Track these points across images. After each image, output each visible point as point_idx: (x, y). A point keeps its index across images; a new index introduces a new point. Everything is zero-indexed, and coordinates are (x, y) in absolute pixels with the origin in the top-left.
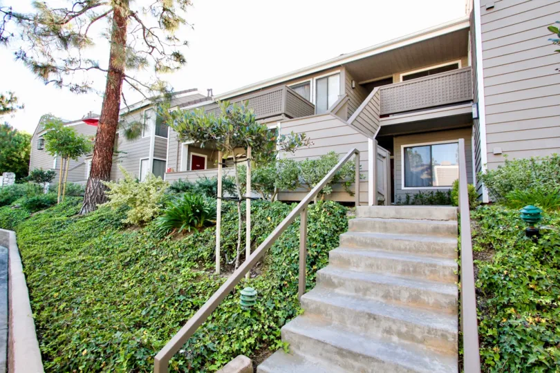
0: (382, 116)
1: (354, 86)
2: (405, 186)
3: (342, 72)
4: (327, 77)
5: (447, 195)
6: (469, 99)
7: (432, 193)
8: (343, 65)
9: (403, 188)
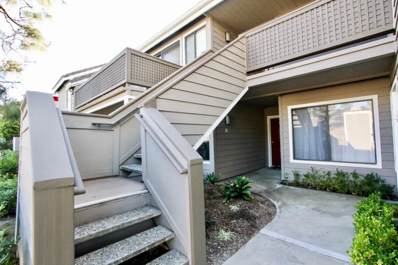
0: (249, 73)
1: (228, 39)
2: (295, 158)
3: (207, 22)
4: (195, 32)
5: (351, 178)
6: (388, 28)
7: (329, 174)
8: (207, 13)
9: (292, 160)
